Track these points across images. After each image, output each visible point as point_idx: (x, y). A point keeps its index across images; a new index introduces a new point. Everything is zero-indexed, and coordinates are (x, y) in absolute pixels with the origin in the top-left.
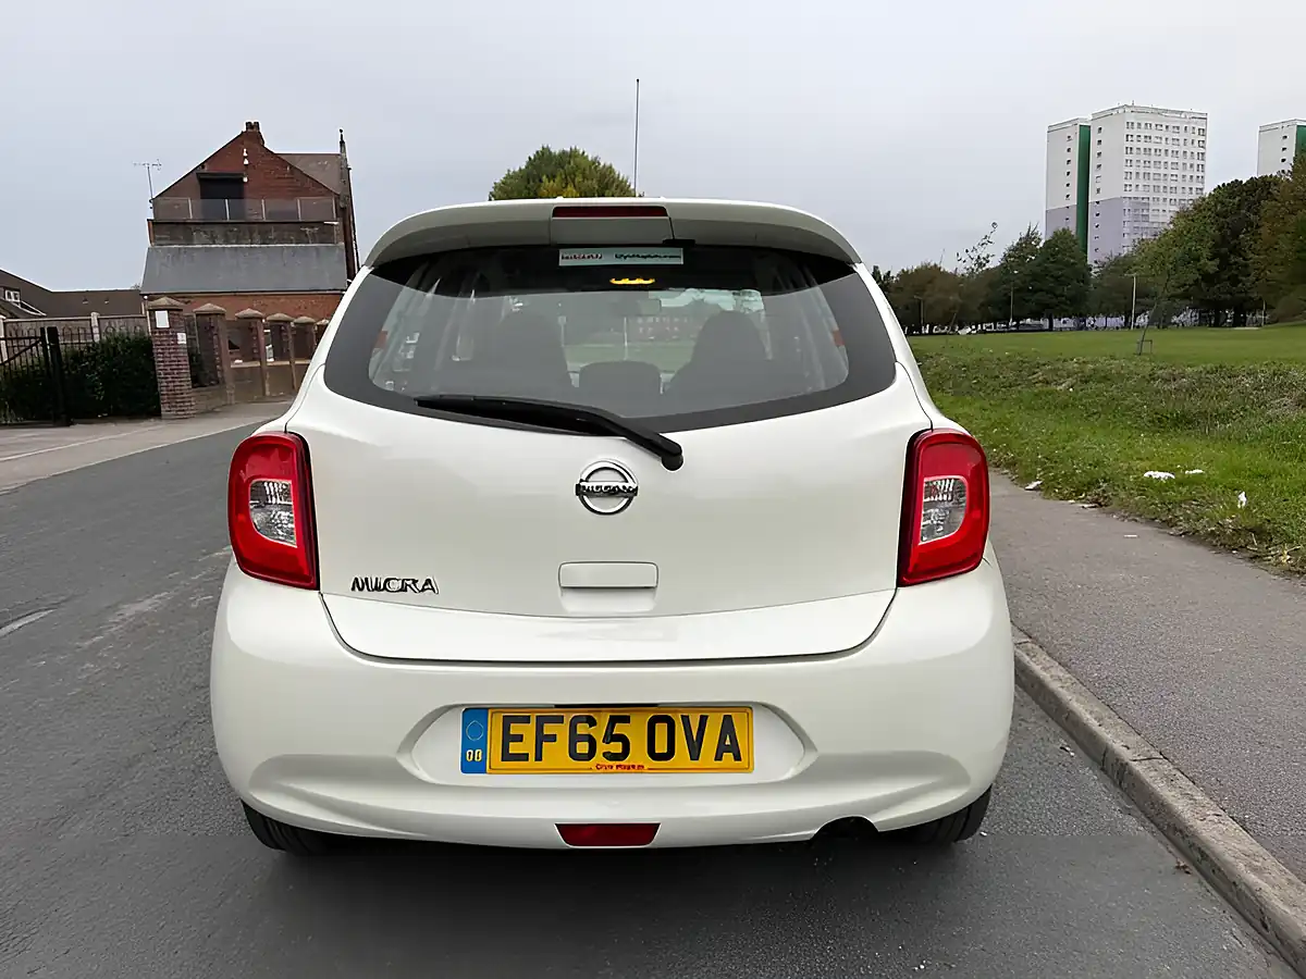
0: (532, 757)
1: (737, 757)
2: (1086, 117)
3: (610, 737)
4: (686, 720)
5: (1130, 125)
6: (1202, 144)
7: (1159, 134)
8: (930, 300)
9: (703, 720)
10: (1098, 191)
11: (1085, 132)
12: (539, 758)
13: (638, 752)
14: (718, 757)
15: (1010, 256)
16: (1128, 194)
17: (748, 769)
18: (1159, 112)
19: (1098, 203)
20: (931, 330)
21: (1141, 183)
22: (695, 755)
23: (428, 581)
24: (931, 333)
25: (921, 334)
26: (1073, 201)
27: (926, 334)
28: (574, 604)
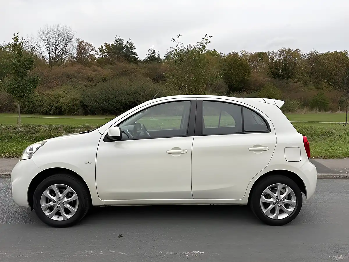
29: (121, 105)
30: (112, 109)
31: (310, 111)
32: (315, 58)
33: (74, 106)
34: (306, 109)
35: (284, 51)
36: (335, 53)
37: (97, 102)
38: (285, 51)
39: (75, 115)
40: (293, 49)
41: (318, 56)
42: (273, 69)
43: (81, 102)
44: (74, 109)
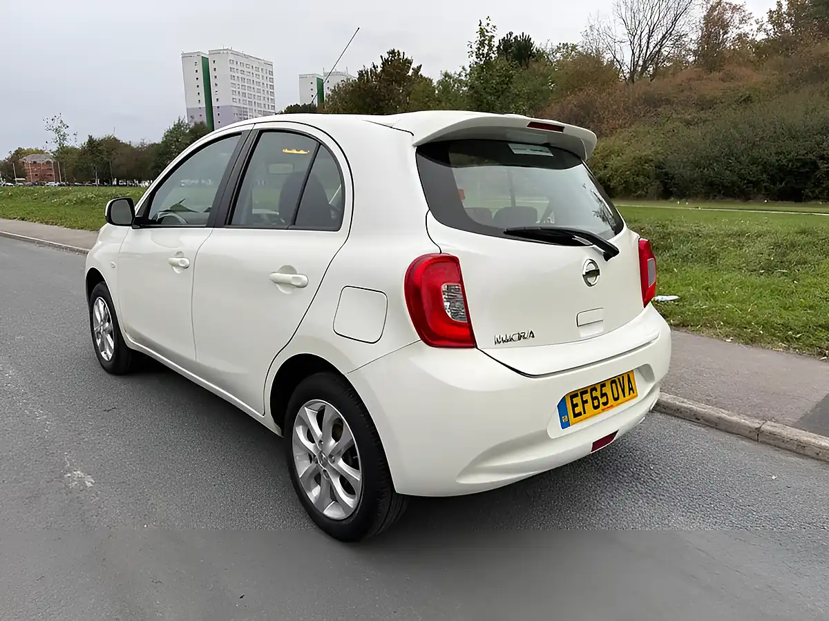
0: (583, 413)
1: (634, 392)
2: (205, 52)
3: (602, 395)
4: (619, 380)
5: (231, 61)
6: (272, 80)
7: (248, 70)
8: (116, 162)
10: (217, 100)
11: (205, 62)
12: (585, 413)
13: (611, 401)
14: (629, 394)
15: (168, 135)
16: (235, 104)
17: (637, 396)
18: (247, 57)
19: (218, 107)
20: (118, 182)
21: (242, 98)
22: (624, 396)
23: (531, 332)
24: (118, 185)
25: (112, 185)
26: (203, 105)
27: (115, 185)
29: (765, 171)
30: (733, 183)
33: (637, 176)
37: (697, 165)
39: (639, 198)
43: (659, 166)
44: (637, 184)
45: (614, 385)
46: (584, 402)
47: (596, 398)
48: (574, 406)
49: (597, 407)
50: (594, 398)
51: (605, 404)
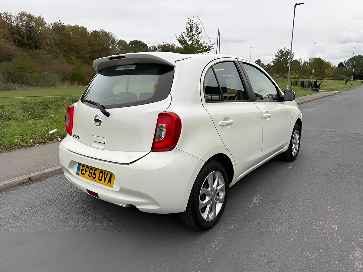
0: (84, 174)
1: (111, 184)
3: (94, 174)
4: (105, 173)
9: (107, 174)
13: (97, 179)
14: (108, 183)
17: (112, 187)
22: (104, 182)
28: (94, 145)
31: (71, 85)
32: (59, 29)
34: (67, 83)
35: (24, 15)
36: (76, 27)
38: (27, 15)
40: (36, 15)
41: (63, 27)
42: (16, 36)
45: (101, 174)
46: (86, 171)
47: (91, 173)
48: (83, 170)
49: (90, 177)
50: (90, 172)
51: (93, 178)
